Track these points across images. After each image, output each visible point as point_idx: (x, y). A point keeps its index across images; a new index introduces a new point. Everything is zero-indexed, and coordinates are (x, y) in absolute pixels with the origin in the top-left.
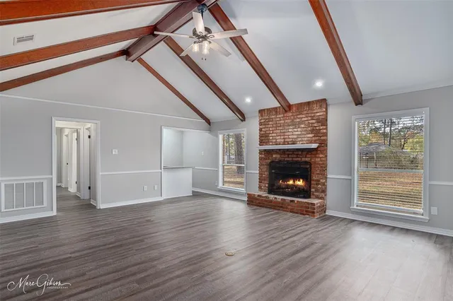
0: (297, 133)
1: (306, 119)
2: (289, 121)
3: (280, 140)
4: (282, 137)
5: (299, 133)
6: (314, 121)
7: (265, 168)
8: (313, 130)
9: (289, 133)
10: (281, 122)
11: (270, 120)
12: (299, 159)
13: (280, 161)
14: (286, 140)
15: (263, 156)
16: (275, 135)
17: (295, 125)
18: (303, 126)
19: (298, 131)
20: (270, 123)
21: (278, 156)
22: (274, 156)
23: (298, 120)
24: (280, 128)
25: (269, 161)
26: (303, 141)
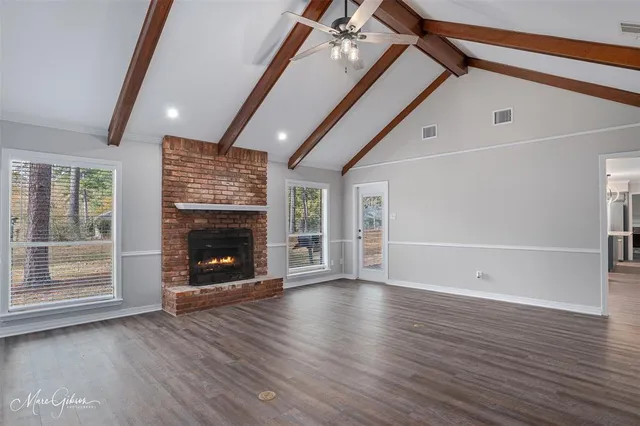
0: (233, 189)
1: (245, 171)
2: (222, 169)
3: (207, 195)
4: (211, 192)
5: (237, 189)
6: (255, 177)
7: (178, 244)
8: (253, 187)
9: (221, 188)
10: (210, 167)
11: (190, 160)
12: (237, 226)
13: (206, 230)
14: (217, 197)
15: (174, 221)
16: (199, 186)
17: (232, 177)
18: (241, 180)
19: (234, 187)
20: (189, 165)
21: (204, 221)
22: (196, 221)
23: (235, 170)
24: (207, 177)
25: (188, 230)
26: (241, 200)
